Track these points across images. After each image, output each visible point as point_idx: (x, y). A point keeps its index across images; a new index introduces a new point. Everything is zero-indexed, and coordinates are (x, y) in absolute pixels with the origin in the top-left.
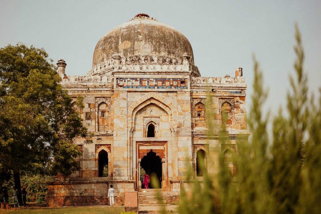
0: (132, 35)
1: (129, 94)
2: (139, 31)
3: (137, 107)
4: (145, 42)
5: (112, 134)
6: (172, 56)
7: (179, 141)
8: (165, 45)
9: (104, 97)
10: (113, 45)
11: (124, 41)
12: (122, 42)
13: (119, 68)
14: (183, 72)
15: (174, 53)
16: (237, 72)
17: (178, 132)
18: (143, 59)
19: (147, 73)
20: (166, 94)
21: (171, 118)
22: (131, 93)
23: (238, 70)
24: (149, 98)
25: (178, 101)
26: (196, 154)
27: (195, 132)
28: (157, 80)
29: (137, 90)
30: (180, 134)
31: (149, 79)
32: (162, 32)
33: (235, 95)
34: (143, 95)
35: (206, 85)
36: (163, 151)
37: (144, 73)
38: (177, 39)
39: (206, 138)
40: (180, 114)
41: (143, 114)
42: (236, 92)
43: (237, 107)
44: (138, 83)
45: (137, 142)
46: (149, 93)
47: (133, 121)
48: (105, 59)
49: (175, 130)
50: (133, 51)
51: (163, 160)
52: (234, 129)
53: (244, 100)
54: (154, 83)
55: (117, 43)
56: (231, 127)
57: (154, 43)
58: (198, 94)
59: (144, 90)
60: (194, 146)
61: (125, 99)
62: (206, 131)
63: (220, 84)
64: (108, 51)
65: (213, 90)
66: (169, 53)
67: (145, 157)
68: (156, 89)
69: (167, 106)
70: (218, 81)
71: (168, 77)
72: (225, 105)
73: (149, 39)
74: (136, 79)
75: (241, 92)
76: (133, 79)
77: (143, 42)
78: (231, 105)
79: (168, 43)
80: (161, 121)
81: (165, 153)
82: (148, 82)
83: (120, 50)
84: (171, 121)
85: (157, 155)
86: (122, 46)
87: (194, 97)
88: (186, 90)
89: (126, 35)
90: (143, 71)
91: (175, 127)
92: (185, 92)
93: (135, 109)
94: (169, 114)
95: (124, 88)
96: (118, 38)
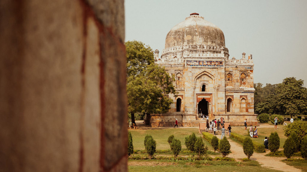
0: (192, 32)
1: (193, 69)
2: (196, 30)
3: (197, 76)
4: (200, 36)
5: (184, 90)
6: (214, 44)
7: (218, 94)
8: (210, 38)
9: (179, 70)
10: (181, 36)
11: (187, 35)
12: (186, 36)
13: (188, 55)
14: (221, 58)
15: (215, 42)
16: (249, 56)
17: (218, 89)
18: (198, 47)
19: (202, 58)
20: (212, 69)
21: (215, 82)
22: (194, 69)
23: (250, 56)
24: (203, 71)
25: (218, 73)
26: (227, 100)
27: (227, 89)
28: (207, 62)
29: (197, 67)
30: (219, 90)
31: (203, 61)
32: (209, 30)
33: (248, 69)
34: (200, 70)
35: (233, 64)
36: (210, 98)
37: (201, 58)
38: (216, 33)
39: (232, 92)
40: (219, 80)
41: (200, 79)
42: (248, 68)
43: (249, 76)
44: (197, 63)
45: (196, 94)
46: (203, 69)
47: (195, 83)
48: (176, 44)
49: (217, 88)
50: (193, 41)
51: (210, 103)
52: (247, 88)
53: (252, 72)
54: (206, 63)
55: (183, 36)
56: (245, 86)
57: (204, 37)
58: (228, 69)
59: (201, 67)
60: (226, 96)
61: (191, 72)
62: (232, 88)
63: (240, 63)
64: (178, 39)
65: (236, 66)
66: (212, 42)
67: (200, 101)
68: (207, 67)
69: (212, 75)
70: (239, 61)
71: (213, 60)
72: (242, 74)
73: (201, 35)
74: (197, 61)
75: (251, 68)
76: (195, 61)
77: (198, 37)
78: (245, 75)
79: (212, 37)
80: (209, 83)
81: (211, 100)
82: (203, 63)
83: (185, 40)
84: (215, 83)
85: (207, 100)
86: (187, 38)
87: (226, 70)
88: (222, 67)
89: (188, 32)
90: (200, 57)
91: (217, 86)
92: (222, 68)
93: (196, 77)
94: (214, 80)
95: (190, 66)
96: (184, 32)
